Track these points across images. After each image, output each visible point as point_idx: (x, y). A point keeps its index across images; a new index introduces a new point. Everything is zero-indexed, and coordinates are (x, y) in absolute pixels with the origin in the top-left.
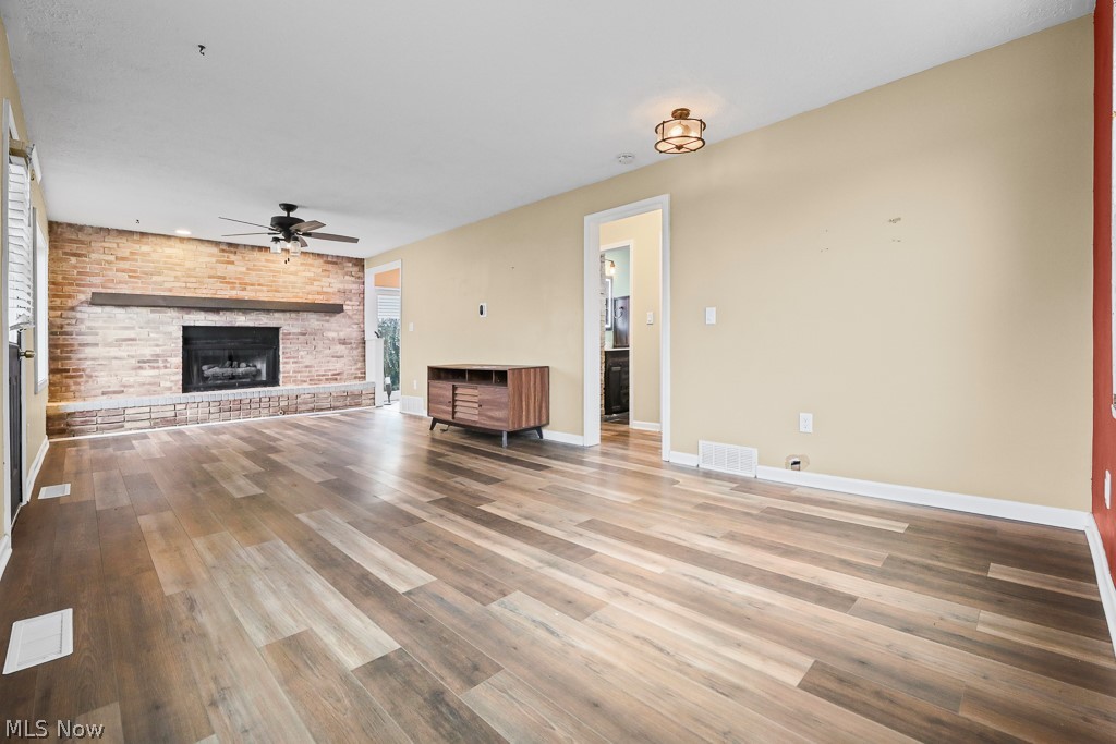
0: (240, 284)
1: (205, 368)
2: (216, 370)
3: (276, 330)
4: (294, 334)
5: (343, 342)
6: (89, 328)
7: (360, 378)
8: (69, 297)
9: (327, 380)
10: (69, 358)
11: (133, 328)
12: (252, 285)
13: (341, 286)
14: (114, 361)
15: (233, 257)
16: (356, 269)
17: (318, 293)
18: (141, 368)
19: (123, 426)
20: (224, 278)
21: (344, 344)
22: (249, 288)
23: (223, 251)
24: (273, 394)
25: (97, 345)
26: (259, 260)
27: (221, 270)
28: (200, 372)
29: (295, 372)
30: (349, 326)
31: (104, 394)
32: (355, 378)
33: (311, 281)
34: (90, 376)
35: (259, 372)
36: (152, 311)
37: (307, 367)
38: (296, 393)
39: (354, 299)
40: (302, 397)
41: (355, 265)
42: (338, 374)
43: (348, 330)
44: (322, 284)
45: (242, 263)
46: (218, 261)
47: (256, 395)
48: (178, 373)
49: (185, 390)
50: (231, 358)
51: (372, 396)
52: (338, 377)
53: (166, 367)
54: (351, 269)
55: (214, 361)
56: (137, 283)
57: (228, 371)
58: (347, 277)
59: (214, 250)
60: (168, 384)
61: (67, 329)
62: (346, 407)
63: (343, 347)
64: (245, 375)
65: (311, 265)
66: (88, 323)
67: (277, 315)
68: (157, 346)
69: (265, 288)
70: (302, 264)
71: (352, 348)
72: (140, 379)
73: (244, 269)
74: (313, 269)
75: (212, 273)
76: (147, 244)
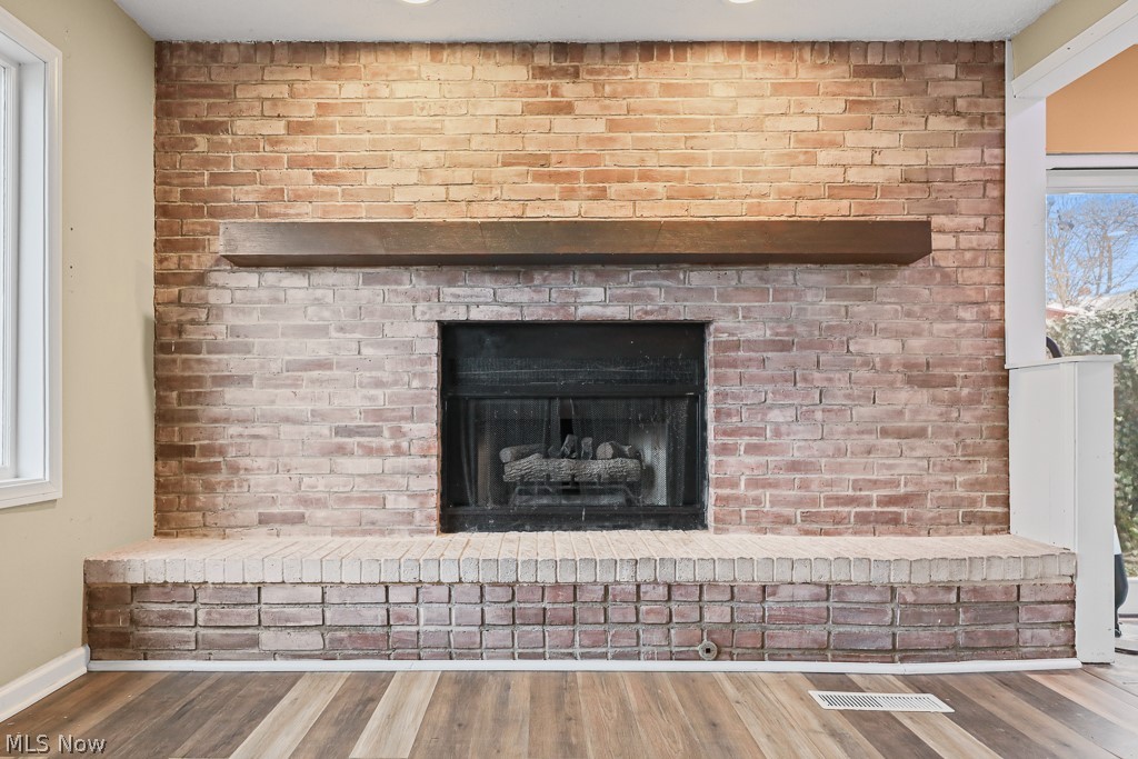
0: (590, 177)
1: (506, 454)
2: (534, 463)
3: (697, 330)
4: (751, 345)
5: (921, 376)
6: (233, 331)
7: (984, 519)
8: (196, 246)
9: (863, 519)
10: (192, 417)
11: (322, 331)
12: (624, 178)
13: (914, 159)
14: (285, 428)
15: (568, 90)
16: (972, 85)
17: (835, 192)
18: (341, 450)
19: (255, 642)
20: (544, 160)
21: (926, 383)
22: (614, 188)
23: (543, 72)
24: (684, 575)
25: (245, 380)
26: (643, 91)
27: (542, 134)
28: (498, 466)
29: (754, 483)
30: (945, 315)
31: (264, 520)
32: (970, 519)
33: (810, 146)
34: (234, 469)
35: (649, 473)
36: (368, 281)
37: (794, 466)
38: (761, 576)
39: (963, 204)
40: (785, 592)
41: (967, 69)
42: (904, 500)
43: (939, 327)
44: (847, 157)
45: (593, 108)
46: (528, 109)
47: (624, 575)
48: (425, 471)
49: (449, 523)
50: (566, 427)
51: (1059, 612)
52: (905, 512)
53: (398, 451)
54: (949, 90)
55: (524, 434)
56: (332, 195)
57: (563, 467)
58: (938, 123)
59: (517, 73)
60: (404, 503)
61: (192, 335)
62: (954, 652)
63: (922, 396)
64: (611, 484)
65: (811, 89)
66: (230, 318)
67: (697, 278)
68: (379, 384)
69: (660, 187)
70: (777, 89)
71: (955, 402)
72: (339, 485)
73: (599, 127)
74: (814, 103)
75: (511, 145)
76: (356, 77)
